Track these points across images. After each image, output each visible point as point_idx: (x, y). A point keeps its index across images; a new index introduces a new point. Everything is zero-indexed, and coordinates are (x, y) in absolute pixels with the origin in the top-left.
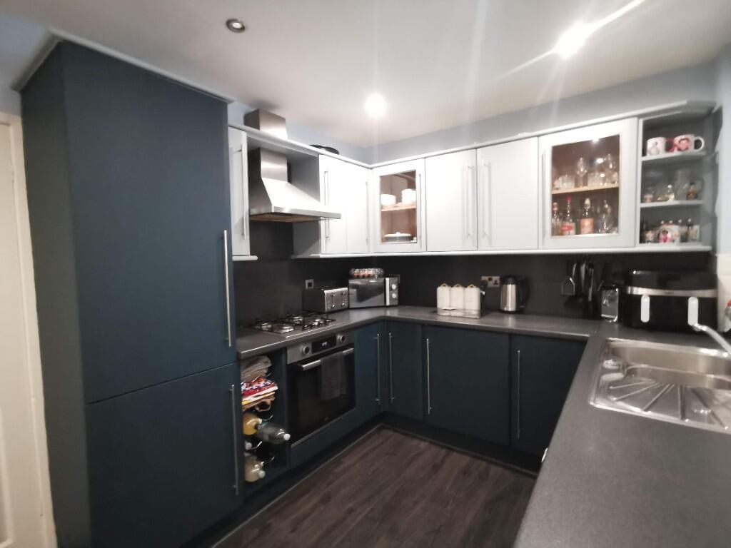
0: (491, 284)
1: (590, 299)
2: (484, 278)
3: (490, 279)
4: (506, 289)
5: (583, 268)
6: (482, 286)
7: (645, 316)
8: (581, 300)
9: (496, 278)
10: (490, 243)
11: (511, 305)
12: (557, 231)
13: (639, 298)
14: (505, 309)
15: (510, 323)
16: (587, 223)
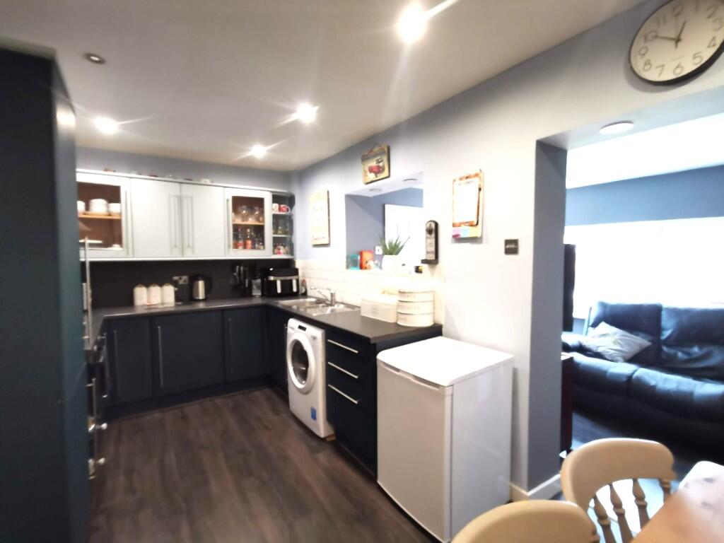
0: (181, 282)
1: (247, 285)
2: (176, 278)
3: (180, 279)
4: (198, 285)
5: (242, 268)
6: (175, 284)
7: (279, 290)
8: (242, 287)
9: (185, 278)
10: (193, 252)
11: (201, 295)
12: (236, 246)
13: (275, 282)
14: (197, 298)
15: (201, 306)
16: (249, 242)
